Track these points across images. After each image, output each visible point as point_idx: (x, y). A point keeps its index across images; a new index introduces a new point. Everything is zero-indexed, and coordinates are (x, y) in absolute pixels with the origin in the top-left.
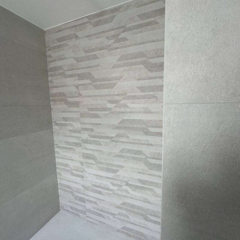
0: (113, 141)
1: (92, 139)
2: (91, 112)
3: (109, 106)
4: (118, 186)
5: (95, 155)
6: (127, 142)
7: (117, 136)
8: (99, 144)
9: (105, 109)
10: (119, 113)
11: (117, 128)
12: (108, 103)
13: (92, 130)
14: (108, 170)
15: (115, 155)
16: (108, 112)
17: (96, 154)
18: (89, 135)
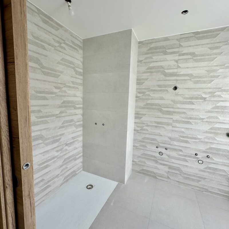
0: (57, 117)
1: (40, 120)
2: (39, 95)
3: (55, 90)
4: (61, 150)
5: (42, 134)
6: (66, 116)
7: (60, 113)
8: (47, 122)
9: (52, 93)
10: (61, 96)
11: (60, 107)
12: (54, 88)
13: (39, 111)
14: (53, 142)
15: (59, 127)
16: (54, 95)
17: (44, 133)
18: (36, 117)
